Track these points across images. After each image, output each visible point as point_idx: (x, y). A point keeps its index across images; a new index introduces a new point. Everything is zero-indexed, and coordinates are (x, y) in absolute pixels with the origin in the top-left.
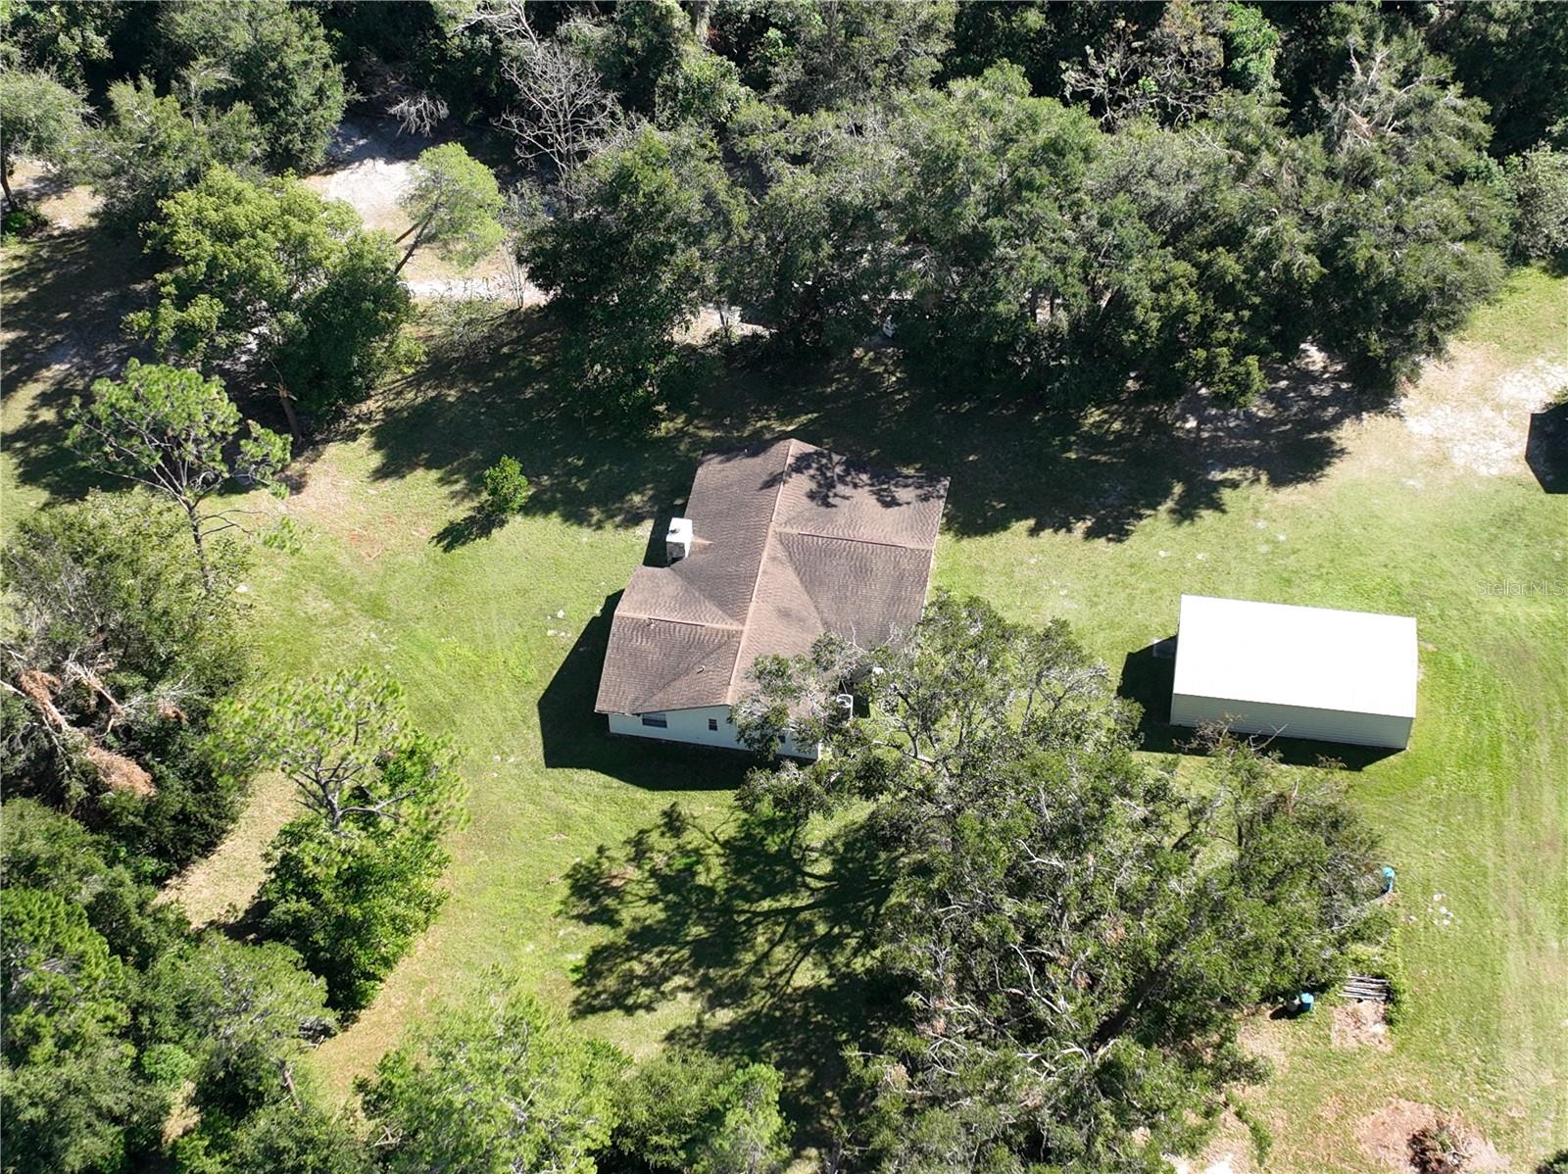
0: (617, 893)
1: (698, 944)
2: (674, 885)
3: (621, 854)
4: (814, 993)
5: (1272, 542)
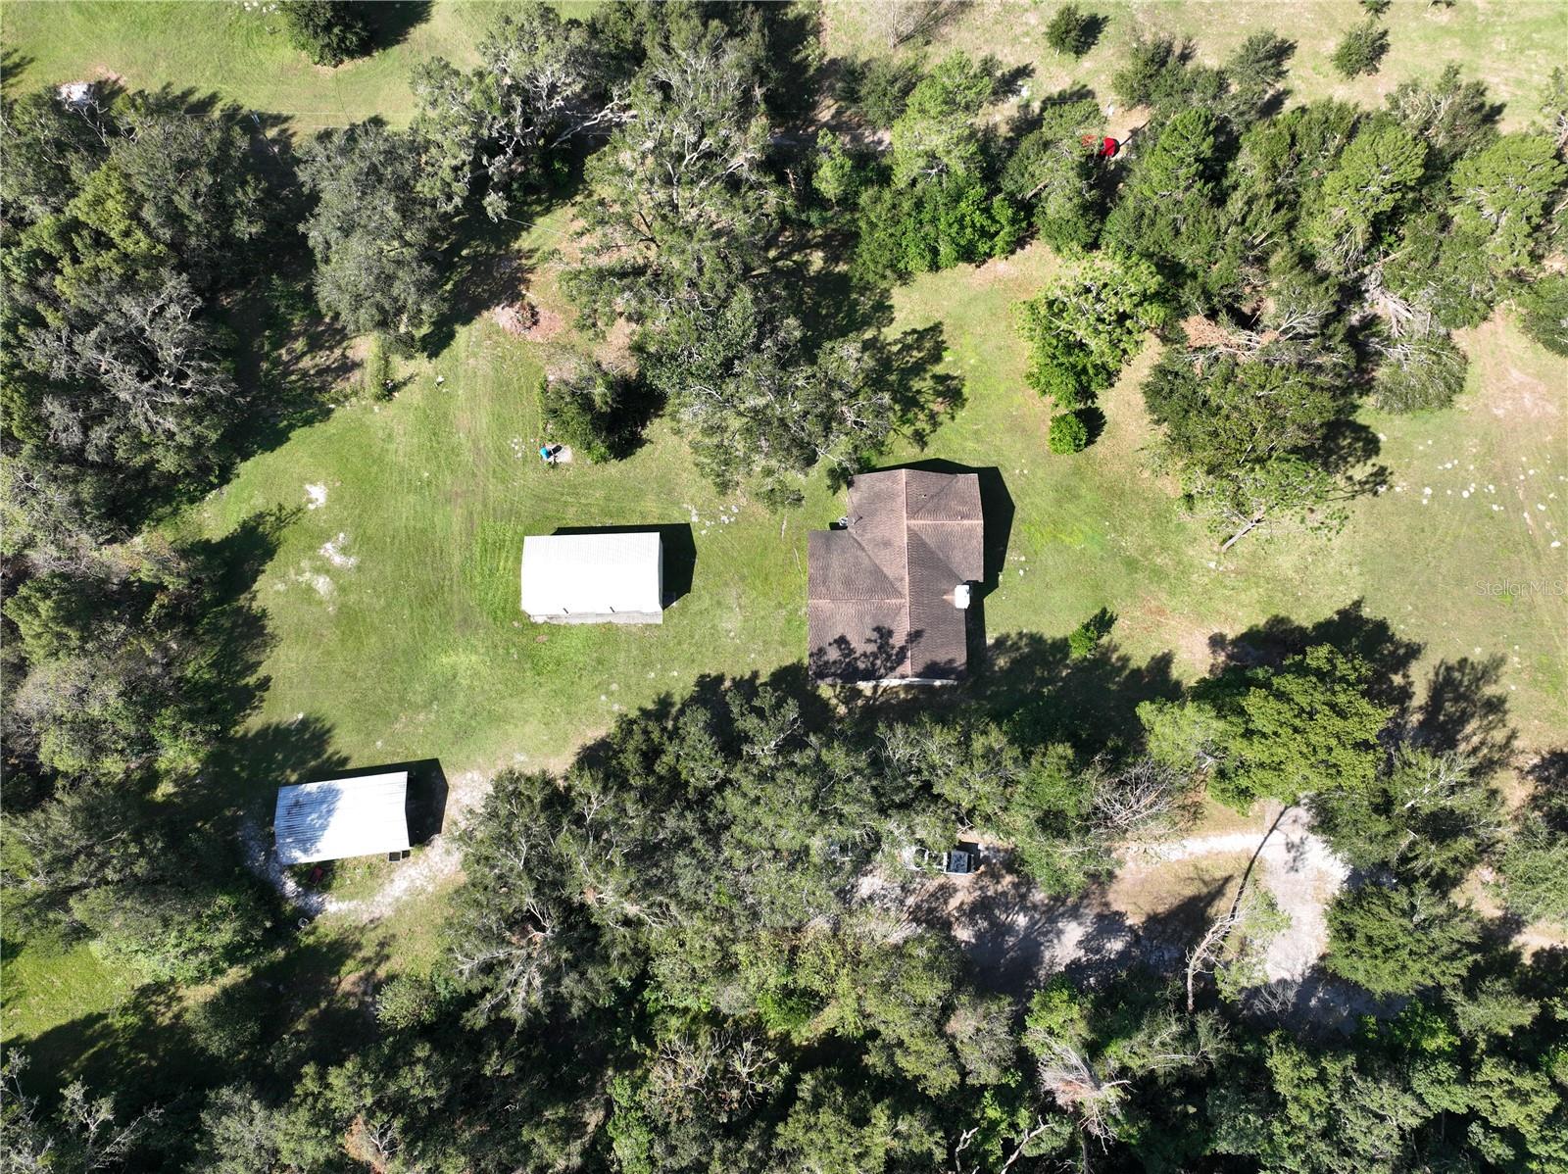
1: (890, 371)
2: (911, 403)
5: (609, 694)
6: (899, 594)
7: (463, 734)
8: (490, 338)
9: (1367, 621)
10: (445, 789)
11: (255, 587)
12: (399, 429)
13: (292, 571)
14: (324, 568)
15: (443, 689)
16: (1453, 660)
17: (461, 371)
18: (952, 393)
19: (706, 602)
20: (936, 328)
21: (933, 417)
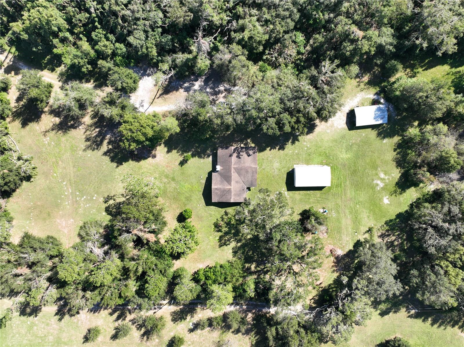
0: (221, 226)
1: (234, 233)
2: (228, 224)
3: (220, 220)
4: (250, 239)
5: (307, 147)
6: (234, 168)
7: (343, 137)
8: (343, 246)
9: (116, 162)
10: (346, 123)
11: (400, 175)
12: (366, 219)
13: (390, 179)
14: (382, 180)
15: (349, 148)
16: (96, 151)
17: (350, 236)
18: (217, 226)
19: (283, 170)
20: (220, 246)
21: (223, 220)
